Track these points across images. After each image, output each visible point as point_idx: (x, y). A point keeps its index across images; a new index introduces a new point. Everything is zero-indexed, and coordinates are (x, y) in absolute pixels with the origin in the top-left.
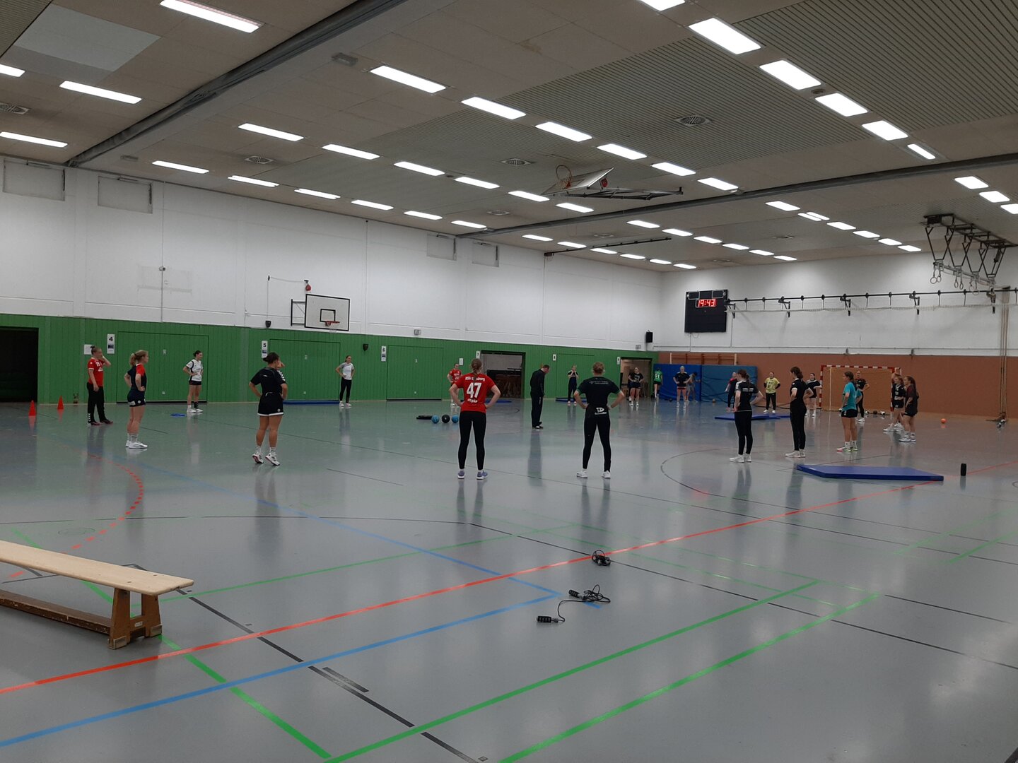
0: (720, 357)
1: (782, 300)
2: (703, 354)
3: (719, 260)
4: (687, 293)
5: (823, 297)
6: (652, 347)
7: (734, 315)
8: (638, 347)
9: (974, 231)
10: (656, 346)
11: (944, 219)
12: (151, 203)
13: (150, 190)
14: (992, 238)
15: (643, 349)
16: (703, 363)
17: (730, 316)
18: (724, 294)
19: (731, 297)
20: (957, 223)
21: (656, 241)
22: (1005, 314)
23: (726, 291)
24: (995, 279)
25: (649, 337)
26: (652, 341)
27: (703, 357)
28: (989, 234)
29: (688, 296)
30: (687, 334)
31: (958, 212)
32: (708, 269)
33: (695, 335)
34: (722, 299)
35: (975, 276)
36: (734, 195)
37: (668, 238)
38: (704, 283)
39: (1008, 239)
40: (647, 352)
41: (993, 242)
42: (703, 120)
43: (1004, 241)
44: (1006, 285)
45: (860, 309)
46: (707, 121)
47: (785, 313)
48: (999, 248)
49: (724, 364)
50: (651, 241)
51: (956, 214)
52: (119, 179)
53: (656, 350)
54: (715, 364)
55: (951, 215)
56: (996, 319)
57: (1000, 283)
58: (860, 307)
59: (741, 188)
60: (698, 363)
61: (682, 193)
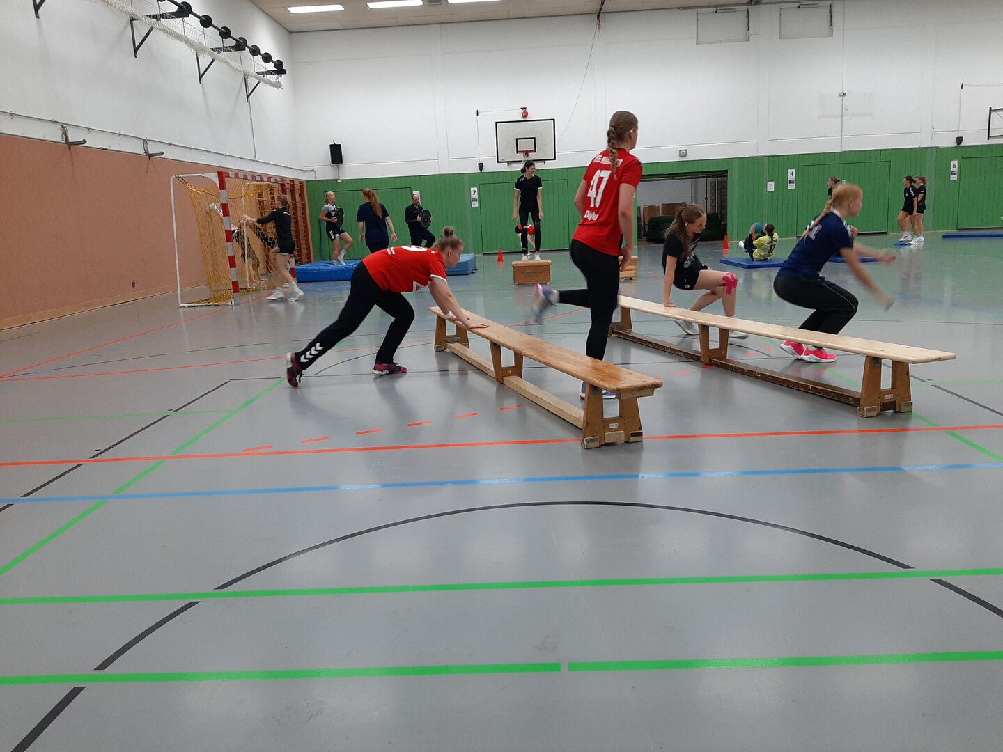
12: (831, 25)
13: (831, 12)
52: (799, 7)
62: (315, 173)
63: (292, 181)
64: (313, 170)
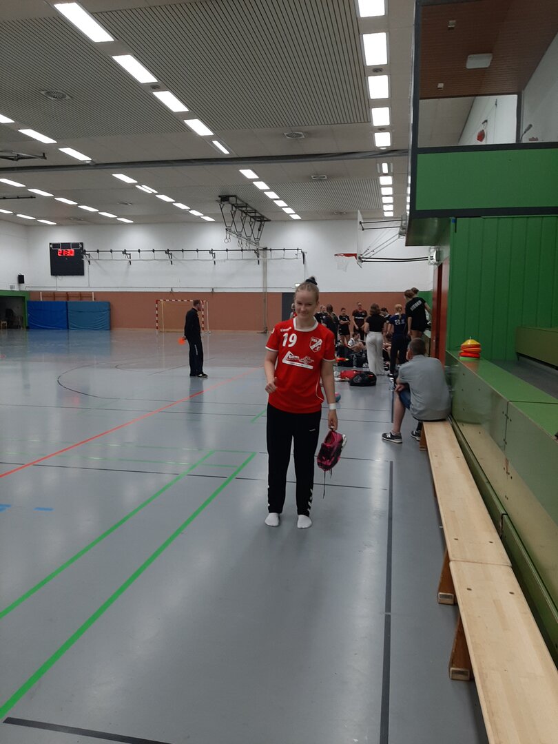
0: (81, 295)
1: (124, 252)
2: (67, 293)
3: (75, 218)
4: (50, 244)
5: (153, 251)
6: (24, 287)
7: (89, 262)
8: (12, 287)
9: (248, 209)
10: (28, 286)
11: (231, 198)
14: (257, 215)
15: (16, 289)
16: (68, 300)
17: (86, 263)
18: (80, 246)
19: (86, 248)
20: (239, 202)
21: (22, 198)
22: (265, 265)
23: (82, 244)
24: (260, 242)
25: (21, 279)
26: (23, 282)
27: (67, 295)
28: (256, 211)
29: (51, 246)
30: (53, 277)
31: (239, 195)
32: (67, 225)
33: (60, 277)
34: (79, 250)
35: (248, 239)
36: (88, 165)
37: (33, 196)
38: (63, 237)
39: (266, 216)
40: (21, 291)
41: (258, 217)
42: (64, 96)
43: (263, 217)
44: (265, 247)
45: (179, 260)
46: (68, 97)
47: (128, 262)
48: (261, 221)
49: (85, 300)
50: (18, 198)
51: (238, 195)
53: (28, 289)
54: (77, 300)
55: (235, 196)
56: (260, 268)
57: (262, 245)
58: (179, 258)
59: (94, 160)
60: (64, 300)
61: (46, 158)
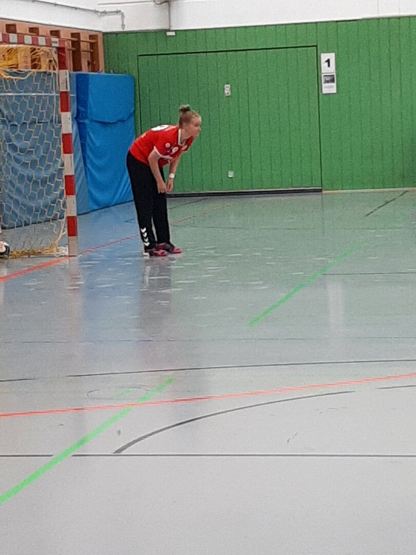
62: (123, 16)
63: (76, 35)
64: (118, 12)
